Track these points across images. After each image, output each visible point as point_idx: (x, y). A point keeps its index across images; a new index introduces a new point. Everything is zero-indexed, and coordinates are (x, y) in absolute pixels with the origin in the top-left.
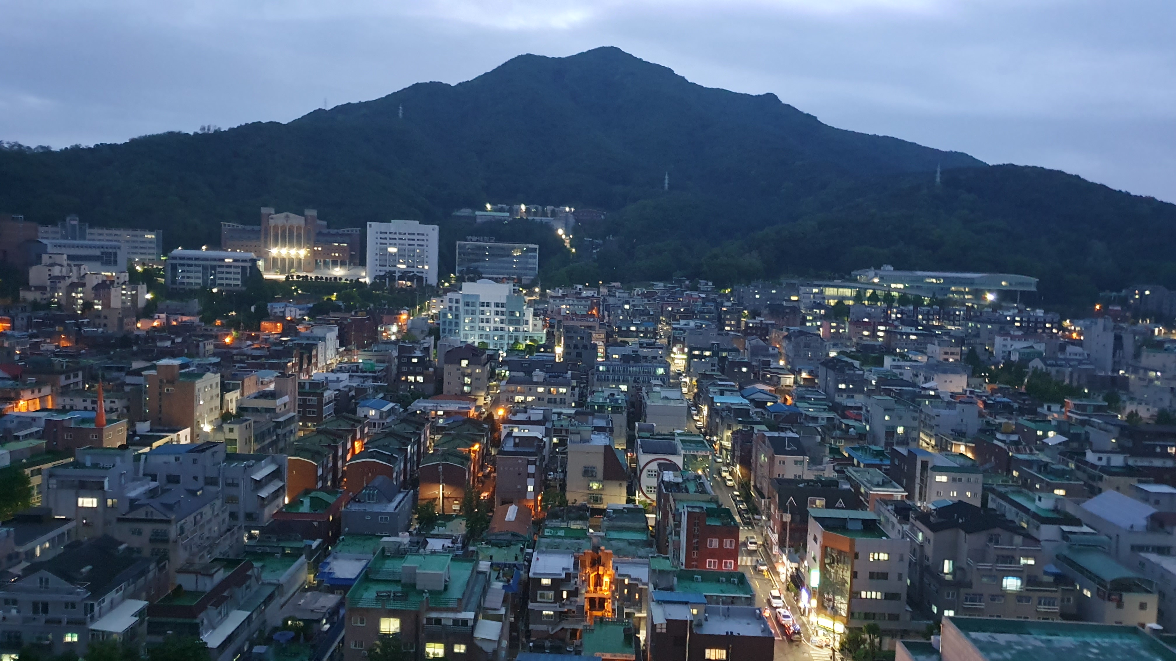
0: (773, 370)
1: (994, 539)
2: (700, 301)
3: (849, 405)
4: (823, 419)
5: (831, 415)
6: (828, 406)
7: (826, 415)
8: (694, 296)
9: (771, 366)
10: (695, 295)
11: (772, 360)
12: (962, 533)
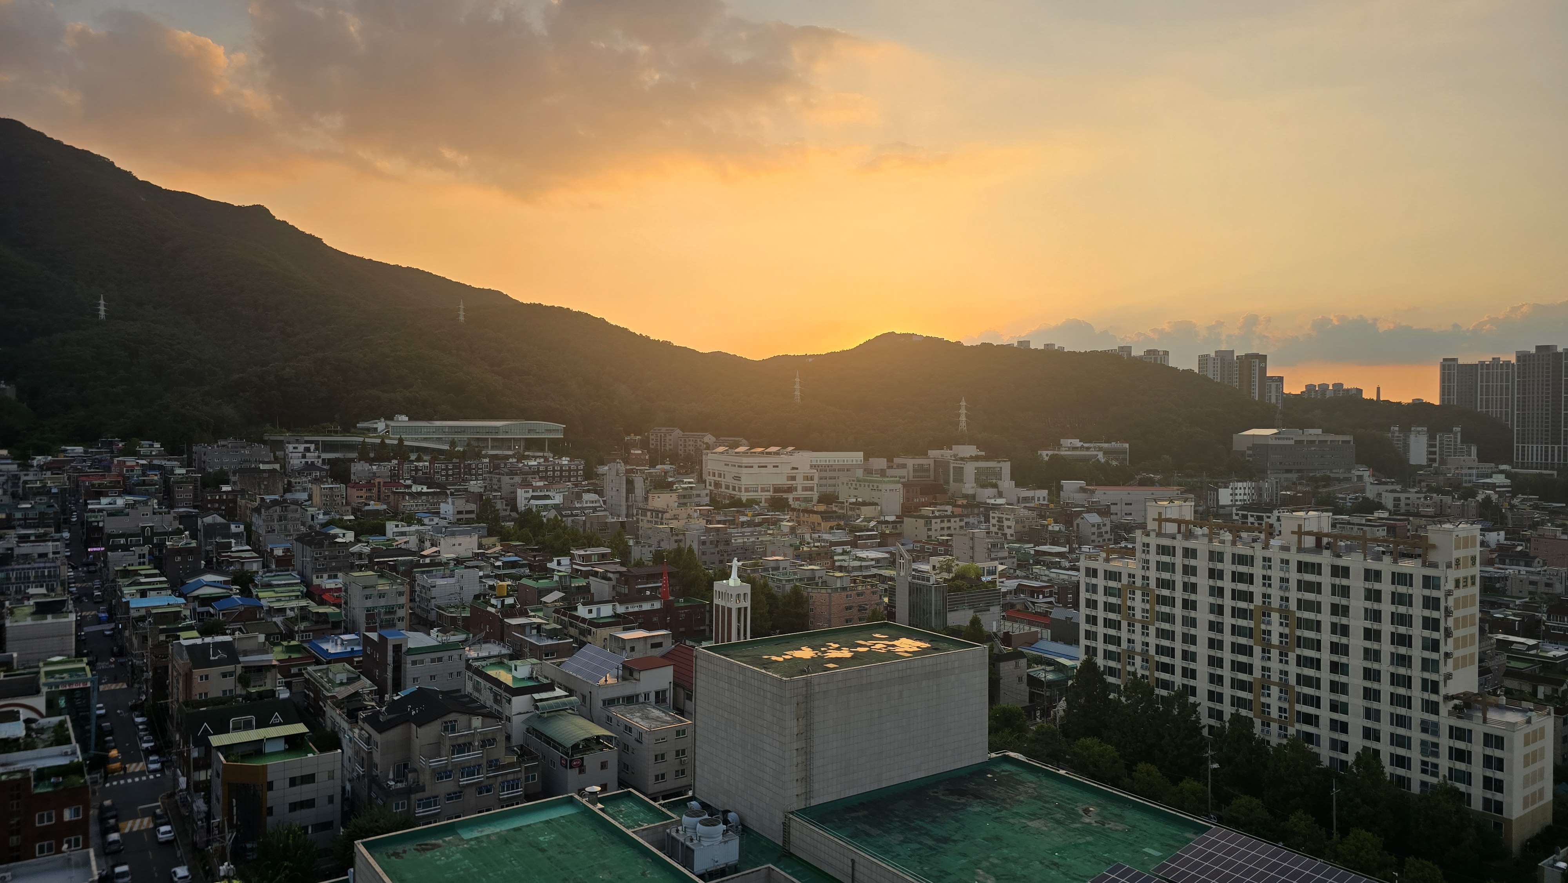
0: (233, 555)
1: (451, 727)
2: (138, 470)
3: (328, 587)
4: (292, 609)
5: (303, 603)
6: (302, 592)
7: (294, 604)
8: (128, 464)
9: (233, 549)
10: (130, 461)
11: (233, 541)
12: (414, 726)
